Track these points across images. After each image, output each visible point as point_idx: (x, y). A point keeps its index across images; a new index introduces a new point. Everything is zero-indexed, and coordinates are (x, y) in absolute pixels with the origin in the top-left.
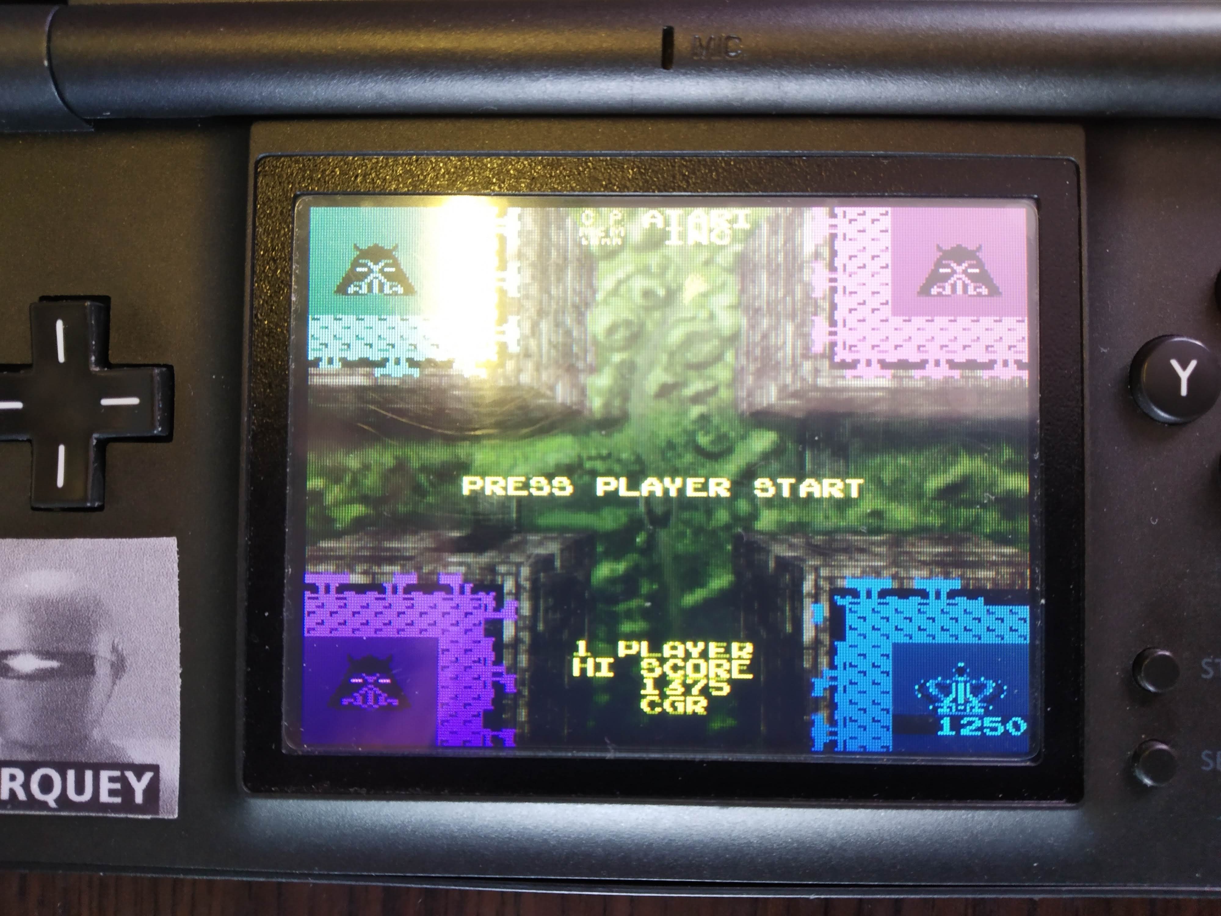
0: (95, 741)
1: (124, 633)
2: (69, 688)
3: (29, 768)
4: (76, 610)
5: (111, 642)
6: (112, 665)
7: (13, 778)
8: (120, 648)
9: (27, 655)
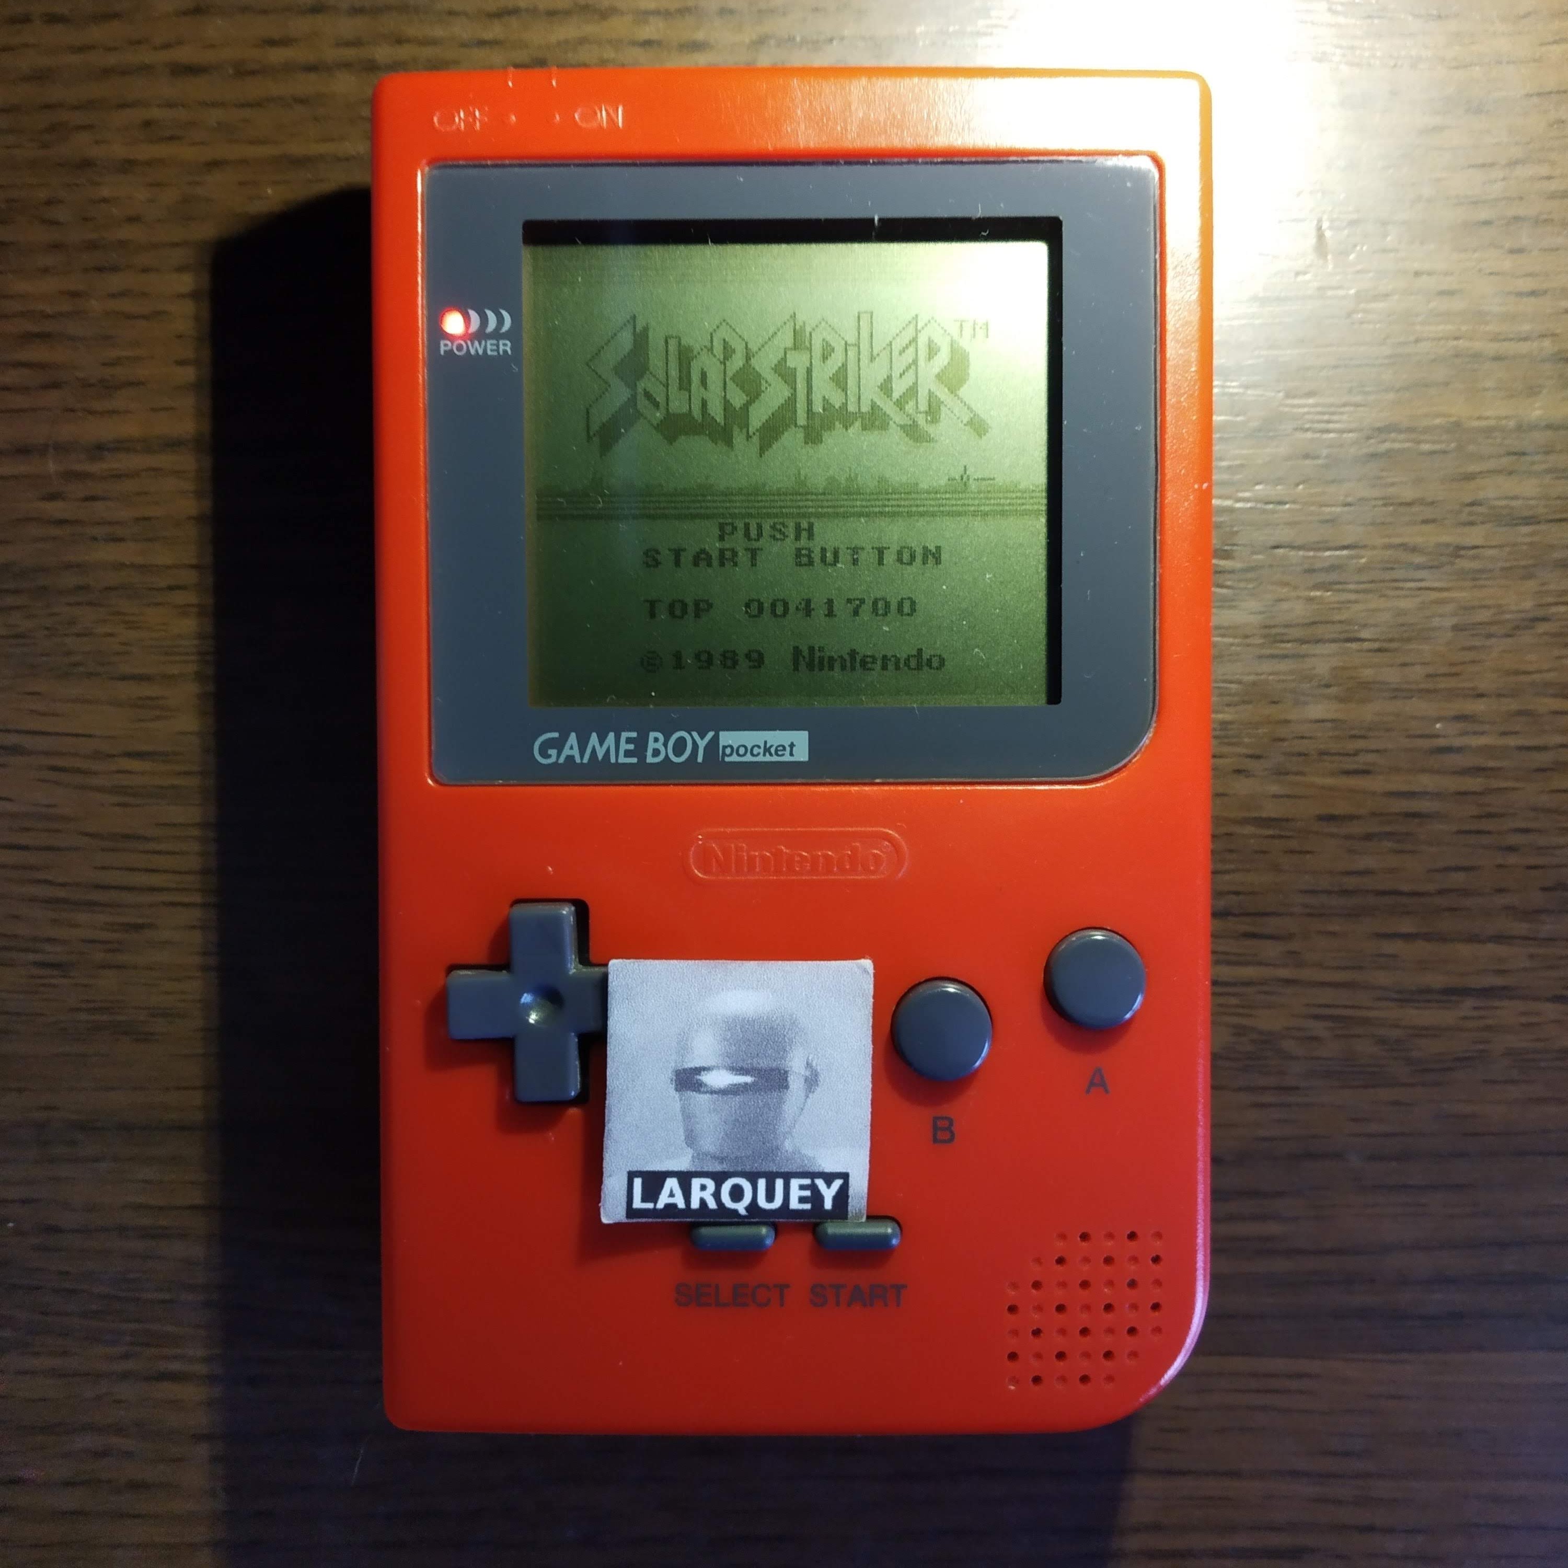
0: (787, 1151)
1: (818, 1050)
2: (762, 1101)
3: (719, 1178)
4: (772, 1028)
5: (806, 1059)
6: (806, 1080)
7: (703, 1188)
8: (814, 1064)
9: (721, 1071)
